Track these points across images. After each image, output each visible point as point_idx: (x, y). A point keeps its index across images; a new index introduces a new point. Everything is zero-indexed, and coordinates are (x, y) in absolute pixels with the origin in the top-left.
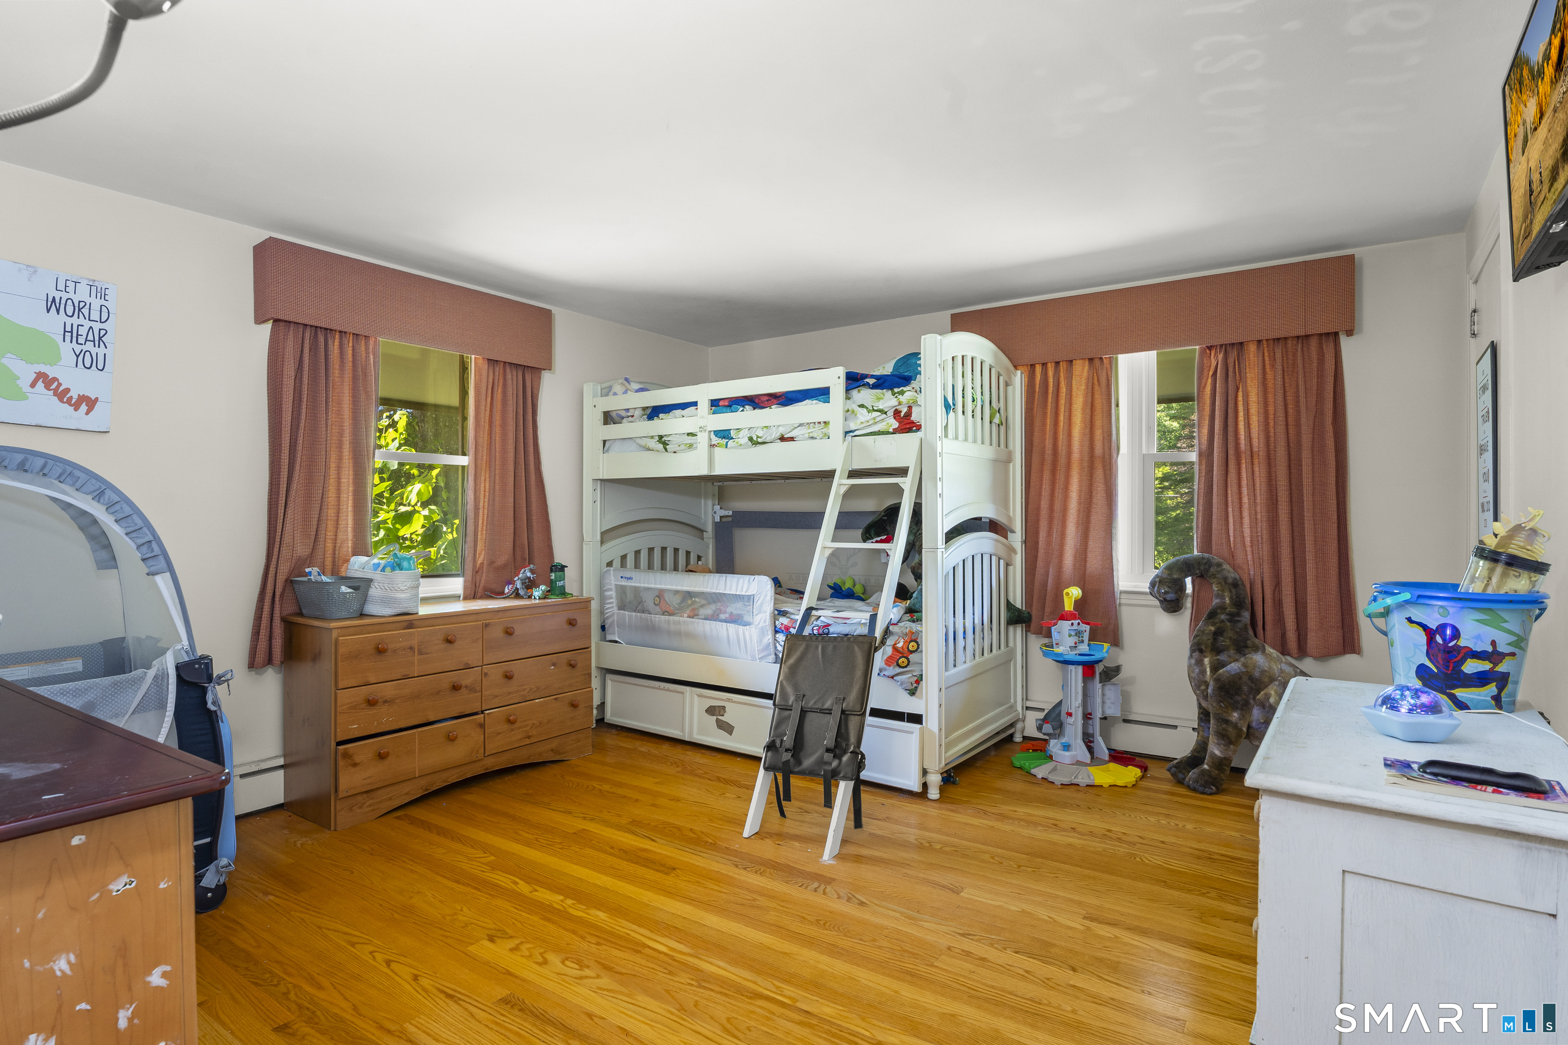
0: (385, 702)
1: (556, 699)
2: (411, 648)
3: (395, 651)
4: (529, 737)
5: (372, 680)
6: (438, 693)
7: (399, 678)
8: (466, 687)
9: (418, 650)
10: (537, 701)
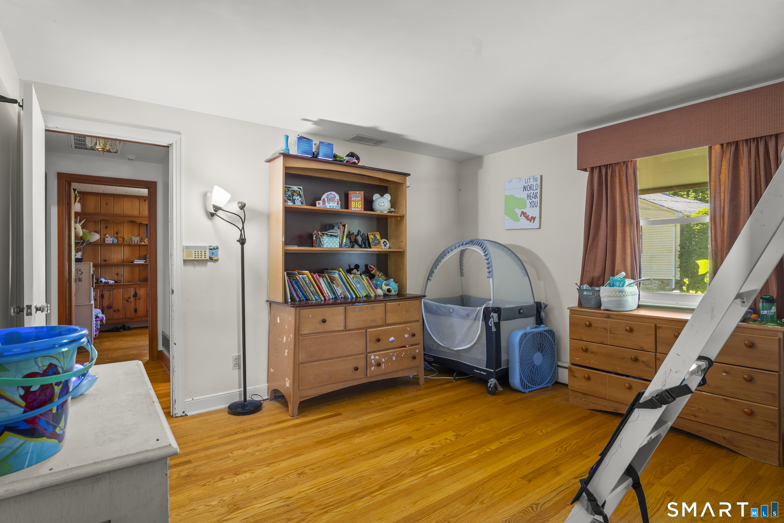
0: (592, 352)
1: (725, 399)
2: (605, 329)
3: (596, 328)
4: (695, 416)
5: (585, 339)
6: (623, 358)
7: (599, 342)
8: (643, 362)
9: (609, 331)
10: (704, 393)
